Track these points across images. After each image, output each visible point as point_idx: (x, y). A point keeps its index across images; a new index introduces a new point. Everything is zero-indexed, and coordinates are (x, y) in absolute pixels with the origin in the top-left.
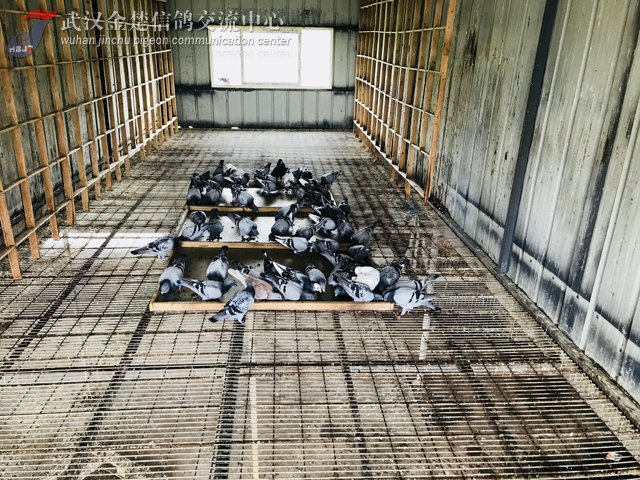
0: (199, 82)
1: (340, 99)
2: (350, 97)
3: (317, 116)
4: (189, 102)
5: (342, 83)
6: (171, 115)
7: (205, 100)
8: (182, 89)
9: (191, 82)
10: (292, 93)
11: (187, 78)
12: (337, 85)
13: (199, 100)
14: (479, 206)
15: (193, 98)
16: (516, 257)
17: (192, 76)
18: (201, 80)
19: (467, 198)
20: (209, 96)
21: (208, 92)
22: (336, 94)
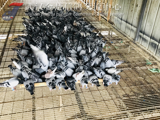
14: (126, 22)
16: (141, 36)
19: (121, 19)
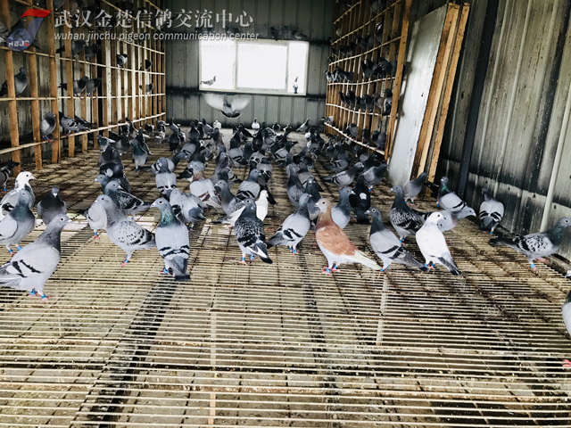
0: (188, 86)
1: (313, 106)
2: (322, 104)
3: (292, 120)
4: (178, 103)
5: (314, 91)
6: (160, 110)
7: (193, 101)
8: (172, 91)
9: (181, 84)
10: (271, 98)
11: (178, 81)
12: (311, 92)
13: (188, 101)
15: (182, 99)
16: (472, 184)
17: (182, 81)
18: (190, 83)
20: (197, 98)
21: (196, 95)
22: (310, 100)
